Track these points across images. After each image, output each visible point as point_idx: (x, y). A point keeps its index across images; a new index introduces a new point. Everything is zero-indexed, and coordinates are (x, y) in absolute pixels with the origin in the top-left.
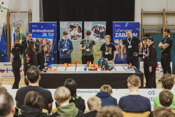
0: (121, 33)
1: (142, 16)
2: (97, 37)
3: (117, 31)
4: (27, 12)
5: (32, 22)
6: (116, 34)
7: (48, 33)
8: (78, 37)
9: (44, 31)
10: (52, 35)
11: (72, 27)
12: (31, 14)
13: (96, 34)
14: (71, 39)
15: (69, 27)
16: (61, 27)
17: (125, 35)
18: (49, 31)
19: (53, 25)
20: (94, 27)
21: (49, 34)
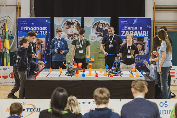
0: (129, 31)
1: (155, 11)
2: (99, 36)
3: (123, 29)
4: (15, 6)
5: (21, 17)
6: (122, 32)
7: (39, 31)
8: (76, 36)
9: (35, 29)
10: (44, 33)
11: (69, 24)
12: (20, 8)
13: (98, 33)
14: (68, 39)
15: (66, 24)
16: (55, 23)
17: (134, 33)
18: (41, 29)
19: (46, 21)
20: (96, 24)
21: (41, 32)
